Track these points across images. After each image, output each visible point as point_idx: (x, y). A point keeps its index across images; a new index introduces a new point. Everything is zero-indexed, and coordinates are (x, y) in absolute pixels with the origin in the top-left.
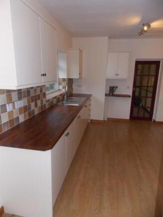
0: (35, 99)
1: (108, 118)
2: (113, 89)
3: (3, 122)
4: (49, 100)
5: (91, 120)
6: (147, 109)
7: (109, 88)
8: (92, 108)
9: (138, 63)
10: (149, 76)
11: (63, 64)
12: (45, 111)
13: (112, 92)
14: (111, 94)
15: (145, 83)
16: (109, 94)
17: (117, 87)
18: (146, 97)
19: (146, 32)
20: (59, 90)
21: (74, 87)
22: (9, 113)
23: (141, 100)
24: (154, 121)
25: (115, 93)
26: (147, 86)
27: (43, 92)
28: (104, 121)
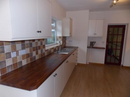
0: (36, 49)
1: (89, 63)
2: (93, 43)
3: (7, 65)
4: (48, 50)
5: (78, 64)
6: (117, 57)
7: (90, 43)
8: (78, 56)
9: (110, 27)
10: (118, 35)
11: (59, 28)
12: (44, 57)
13: (92, 45)
14: (91, 47)
15: (115, 40)
16: (90, 47)
17: (95, 42)
18: (116, 49)
19: (115, 4)
20: (57, 44)
21: (67, 42)
22: (13, 58)
23: (113, 51)
24: (122, 66)
25: (94, 46)
26: (117, 42)
27: (43, 44)
28: (87, 64)
